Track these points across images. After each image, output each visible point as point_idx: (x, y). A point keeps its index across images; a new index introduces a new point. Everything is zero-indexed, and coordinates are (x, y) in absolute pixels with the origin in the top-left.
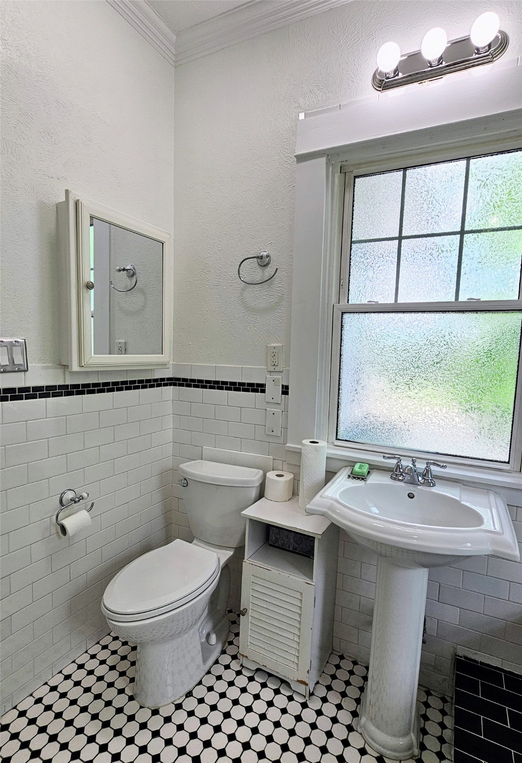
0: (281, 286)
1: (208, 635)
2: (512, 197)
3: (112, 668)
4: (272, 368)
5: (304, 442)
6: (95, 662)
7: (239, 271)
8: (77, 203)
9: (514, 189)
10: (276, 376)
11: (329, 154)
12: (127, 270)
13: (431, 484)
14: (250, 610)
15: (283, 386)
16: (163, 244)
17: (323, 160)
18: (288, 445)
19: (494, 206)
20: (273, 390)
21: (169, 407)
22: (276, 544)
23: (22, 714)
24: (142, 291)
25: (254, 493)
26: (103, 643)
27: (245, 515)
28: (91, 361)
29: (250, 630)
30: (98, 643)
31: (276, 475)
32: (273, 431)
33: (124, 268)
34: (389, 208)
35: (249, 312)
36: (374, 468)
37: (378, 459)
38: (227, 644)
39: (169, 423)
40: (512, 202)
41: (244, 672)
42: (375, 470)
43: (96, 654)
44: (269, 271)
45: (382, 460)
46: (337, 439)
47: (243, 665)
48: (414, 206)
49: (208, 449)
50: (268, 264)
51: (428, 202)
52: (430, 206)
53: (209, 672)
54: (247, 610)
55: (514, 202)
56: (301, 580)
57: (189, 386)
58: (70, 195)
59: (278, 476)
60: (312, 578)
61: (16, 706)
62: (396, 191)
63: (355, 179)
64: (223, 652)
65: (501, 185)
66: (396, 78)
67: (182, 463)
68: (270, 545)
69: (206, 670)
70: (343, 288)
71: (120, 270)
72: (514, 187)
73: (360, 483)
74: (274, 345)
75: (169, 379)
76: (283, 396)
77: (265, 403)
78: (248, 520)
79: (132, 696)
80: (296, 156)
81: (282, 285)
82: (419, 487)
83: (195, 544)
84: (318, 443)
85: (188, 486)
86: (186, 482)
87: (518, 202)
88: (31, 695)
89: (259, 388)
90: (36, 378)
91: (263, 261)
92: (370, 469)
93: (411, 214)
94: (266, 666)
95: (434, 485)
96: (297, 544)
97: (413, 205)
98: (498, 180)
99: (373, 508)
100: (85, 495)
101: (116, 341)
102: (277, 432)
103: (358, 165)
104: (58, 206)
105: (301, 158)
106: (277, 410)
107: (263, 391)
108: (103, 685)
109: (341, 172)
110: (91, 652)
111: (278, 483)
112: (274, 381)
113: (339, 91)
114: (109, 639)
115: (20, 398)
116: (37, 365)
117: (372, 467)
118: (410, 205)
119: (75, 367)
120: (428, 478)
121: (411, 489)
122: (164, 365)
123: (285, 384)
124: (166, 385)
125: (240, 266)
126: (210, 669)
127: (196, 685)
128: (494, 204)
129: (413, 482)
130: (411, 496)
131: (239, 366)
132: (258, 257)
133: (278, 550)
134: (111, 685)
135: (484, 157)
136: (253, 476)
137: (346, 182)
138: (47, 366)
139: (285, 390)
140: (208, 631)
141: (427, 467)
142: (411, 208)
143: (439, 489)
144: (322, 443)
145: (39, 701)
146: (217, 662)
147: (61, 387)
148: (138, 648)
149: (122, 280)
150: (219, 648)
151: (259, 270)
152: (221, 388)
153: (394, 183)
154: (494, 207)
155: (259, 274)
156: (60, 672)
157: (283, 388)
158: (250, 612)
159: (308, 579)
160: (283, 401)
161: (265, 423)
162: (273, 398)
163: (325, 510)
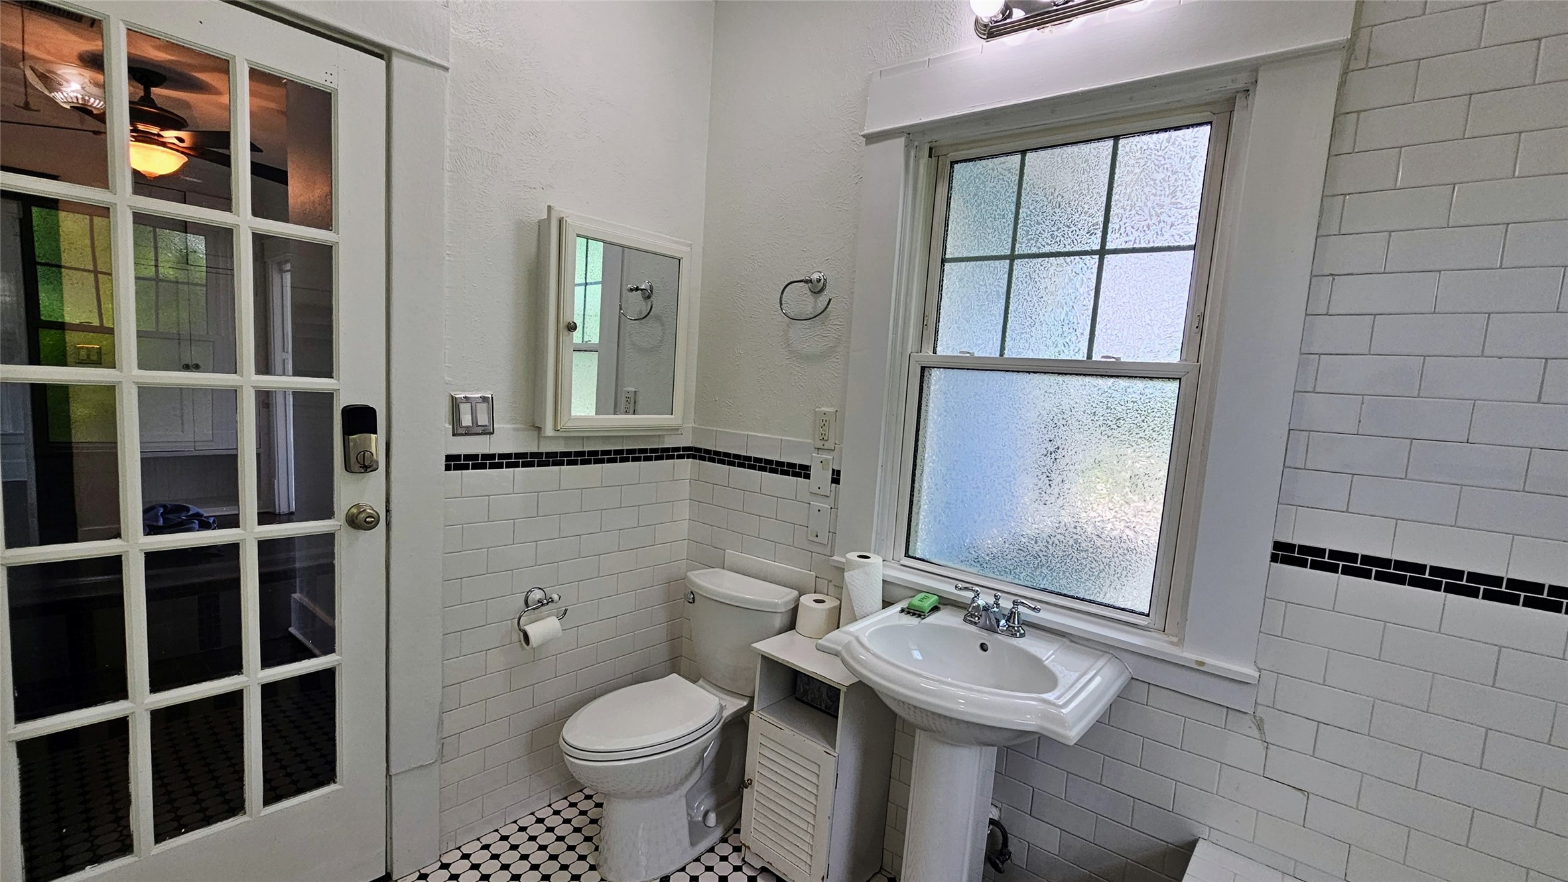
0: (839, 323)
1: (706, 814)
2: (1177, 201)
3: (577, 830)
4: (819, 444)
5: (849, 556)
6: (558, 819)
7: (781, 301)
8: (560, 221)
9: (1180, 188)
10: (824, 456)
11: (910, 134)
12: (642, 290)
13: (1018, 634)
14: (756, 782)
15: (833, 470)
16: (680, 260)
17: (901, 142)
18: (835, 558)
19: (1149, 213)
20: (821, 476)
21: (685, 490)
22: (804, 699)
23: (466, 857)
24: (658, 318)
25: (778, 622)
26: (572, 799)
27: (755, 648)
28: (569, 424)
29: (754, 810)
30: (566, 798)
31: (814, 601)
32: (817, 536)
33: (637, 287)
34: (998, 210)
35: (794, 359)
36: (943, 602)
37: (948, 588)
38: (732, 831)
39: (684, 511)
40: (1177, 208)
41: (745, 869)
42: (948, 607)
43: (561, 811)
44: (822, 300)
45: (954, 591)
46: (907, 555)
47: (745, 859)
48: (1034, 209)
49: (731, 555)
50: (822, 290)
51: (1054, 203)
52: (1057, 210)
53: (698, 860)
54: (752, 781)
55: (1180, 208)
56: (819, 747)
57: (712, 460)
58: (553, 213)
59: (817, 601)
60: (834, 747)
61: (460, 847)
62: (1009, 187)
63: (952, 167)
64: (724, 840)
65: (1162, 181)
66: (1008, 21)
67: (691, 571)
68: (797, 699)
69: (695, 854)
70: (927, 329)
71: (631, 290)
72: (1181, 185)
73: (913, 621)
74: (824, 409)
75: (685, 449)
76: (834, 485)
77: (809, 493)
78: (760, 656)
79: (594, 866)
80: (864, 136)
81: (841, 322)
82: (1000, 637)
83: (701, 687)
84: (869, 558)
85: (695, 603)
86: (692, 598)
87: (1186, 208)
88: (478, 839)
89: (802, 471)
90: (505, 441)
91: (817, 288)
92: (939, 603)
93: (1028, 222)
94: (771, 864)
95: (1022, 636)
96: (831, 702)
97: (1031, 208)
98: (1158, 172)
99: (915, 651)
100: (556, 597)
101: (625, 389)
102: (823, 538)
103: (956, 146)
104: (540, 223)
105: (871, 139)
106: (825, 506)
107: (807, 476)
108: (562, 846)
109: (930, 156)
110: (556, 807)
111: (813, 610)
112: (821, 462)
113: (930, 38)
114: (581, 796)
115: (483, 467)
116: (506, 426)
117: (943, 601)
118: (1029, 208)
119: (549, 431)
120: (1015, 624)
121: (985, 637)
122: (675, 430)
123: (836, 468)
124: (680, 457)
125: (782, 293)
126: (700, 856)
127: (678, 871)
128: (1149, 210)
129: (992, 629)
130: (983, 647)
131: (777, 437)
132: (806, 282)
133: (805, 706)
134: (571, 848)
135: (1139, 136)
136: (780, 597)
137: (939, 171)
138: (517, 428)
139: (836, 478)
140: (707, 808)
141: (1013, 608)
142: (1029, 213)
143: (1031, 644)
144: (876, 560)
145: (486, 847)
146: (712, 850)
147: (533, 455)
148: (604, 805)
149: (636, 304)
150: (718, 833)
151: (810, 298)
152: (752, 467)
153: (1007, 173)
154: (1151, 216)
155: (808, 304)
156: (515, 822)
157: (833, 474)
158: (755, 784)
159: (830, 748)
160: (833, 494)
161: (808, 524)
162: (819, 488)
163: (840, 648)
